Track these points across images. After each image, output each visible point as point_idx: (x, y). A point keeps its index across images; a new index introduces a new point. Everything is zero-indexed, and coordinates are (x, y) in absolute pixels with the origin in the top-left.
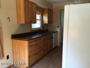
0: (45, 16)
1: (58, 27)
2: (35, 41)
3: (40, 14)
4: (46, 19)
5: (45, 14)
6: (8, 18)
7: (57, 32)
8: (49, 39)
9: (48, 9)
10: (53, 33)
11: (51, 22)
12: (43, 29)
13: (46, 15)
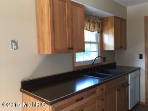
0: (108, 33)
1: (141, 57)
2: (77, 101)
3: (96, 29)
4: (109, 41)
5: (108, 29)
6: (12, 41)
7: (139, 69)
8: (118, 90)
10: (128, 74)
12: (104, 63)
13: (110, 30)
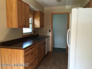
0: (37, 19)
1: (50, 31)
3: (32, 17)
4: (37, 23)
5: (37, 17)
7: (49, 36)
9: (40, 12)
11: (42, 26)
13: (38, 18)
